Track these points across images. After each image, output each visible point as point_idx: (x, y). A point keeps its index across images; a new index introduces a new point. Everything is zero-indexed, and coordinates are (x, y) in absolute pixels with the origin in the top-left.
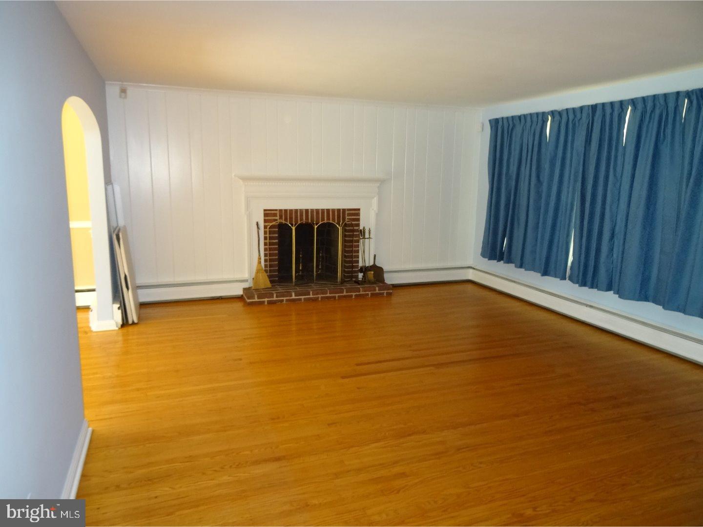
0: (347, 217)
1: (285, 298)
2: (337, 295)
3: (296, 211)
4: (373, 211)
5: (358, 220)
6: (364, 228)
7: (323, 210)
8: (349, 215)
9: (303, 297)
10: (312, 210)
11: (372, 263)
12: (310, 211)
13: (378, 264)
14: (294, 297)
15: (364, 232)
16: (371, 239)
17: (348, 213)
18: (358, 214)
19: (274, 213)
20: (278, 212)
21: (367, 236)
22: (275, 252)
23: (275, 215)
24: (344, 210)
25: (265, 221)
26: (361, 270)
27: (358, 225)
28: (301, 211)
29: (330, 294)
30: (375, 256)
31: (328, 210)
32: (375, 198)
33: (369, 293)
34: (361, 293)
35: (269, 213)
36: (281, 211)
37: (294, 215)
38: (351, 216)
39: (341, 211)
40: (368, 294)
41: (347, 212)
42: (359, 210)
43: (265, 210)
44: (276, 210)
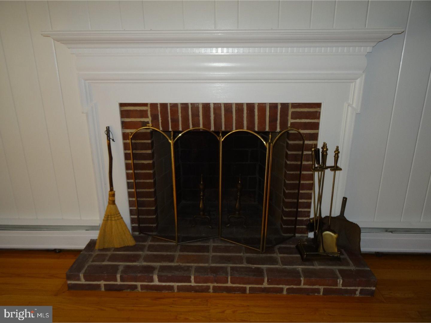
0: (290, 121)
1: (139, 284)
2: (248, 286)
3: (185, 106)
4: (350, 108)
5: (316, 126)
6: (325, 146)
7: (239, 106)
8: (296, 115)
9: (175, 284)
10: (217, 106)
11: (336, 213)
12: (212, 106)
13: (350, 216)
14: (156, 282)
15: (325, 156)
16: (337, 172)
17: (293, 113)
18: (317, 116)
19: (141, 111)
20: (148, 108)
21: (330, 162)
22: (148, 181)
23: (143, 114)
24: (285, 106)
25: (124, 125)
26: (311, 227)
27: (315, 137)
28: (195, 106)
29: (232, 282)
30: (345, 200)
31: (251, 106)
32: (358, 81)
33: (322, 288)
34: (302, 286)
35: (130, 111)
36: (154, 106)
37: (180, 115)
38: (300, 118)
39: (279, 107)
40: (318, 291)
41: (291, 110)
42: (319, 105)
43: (122, 105)
44: (145, 105)
